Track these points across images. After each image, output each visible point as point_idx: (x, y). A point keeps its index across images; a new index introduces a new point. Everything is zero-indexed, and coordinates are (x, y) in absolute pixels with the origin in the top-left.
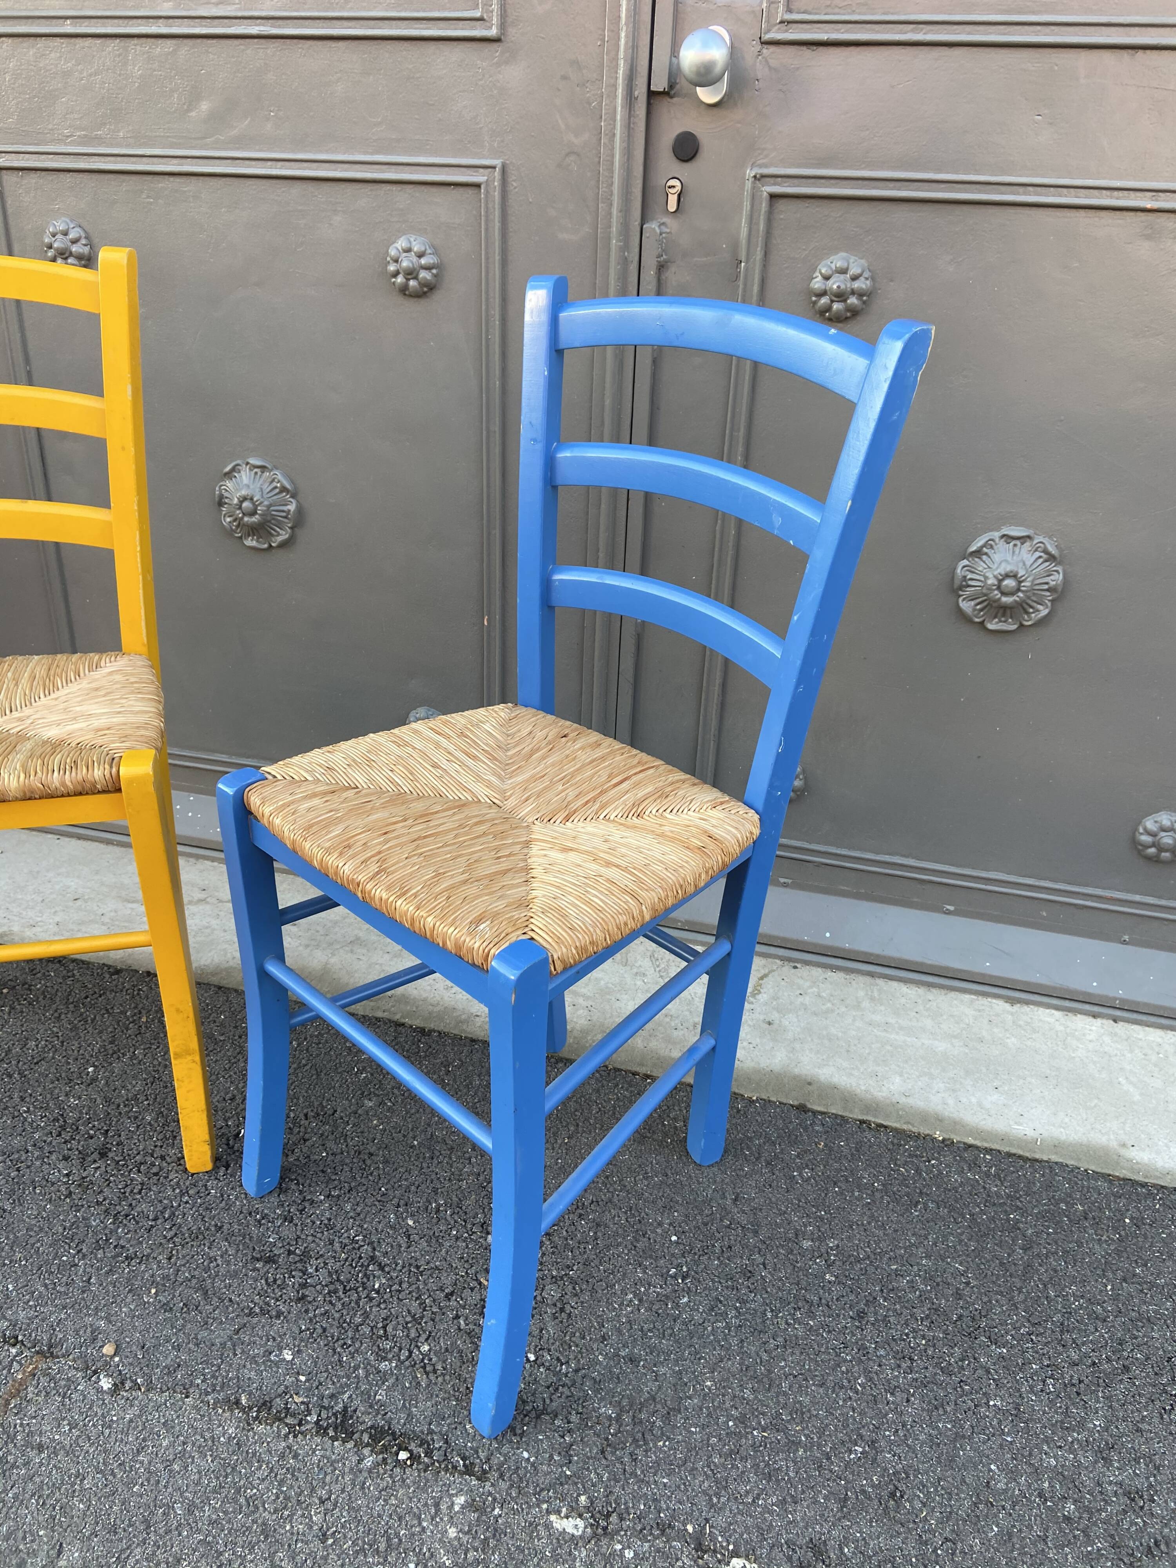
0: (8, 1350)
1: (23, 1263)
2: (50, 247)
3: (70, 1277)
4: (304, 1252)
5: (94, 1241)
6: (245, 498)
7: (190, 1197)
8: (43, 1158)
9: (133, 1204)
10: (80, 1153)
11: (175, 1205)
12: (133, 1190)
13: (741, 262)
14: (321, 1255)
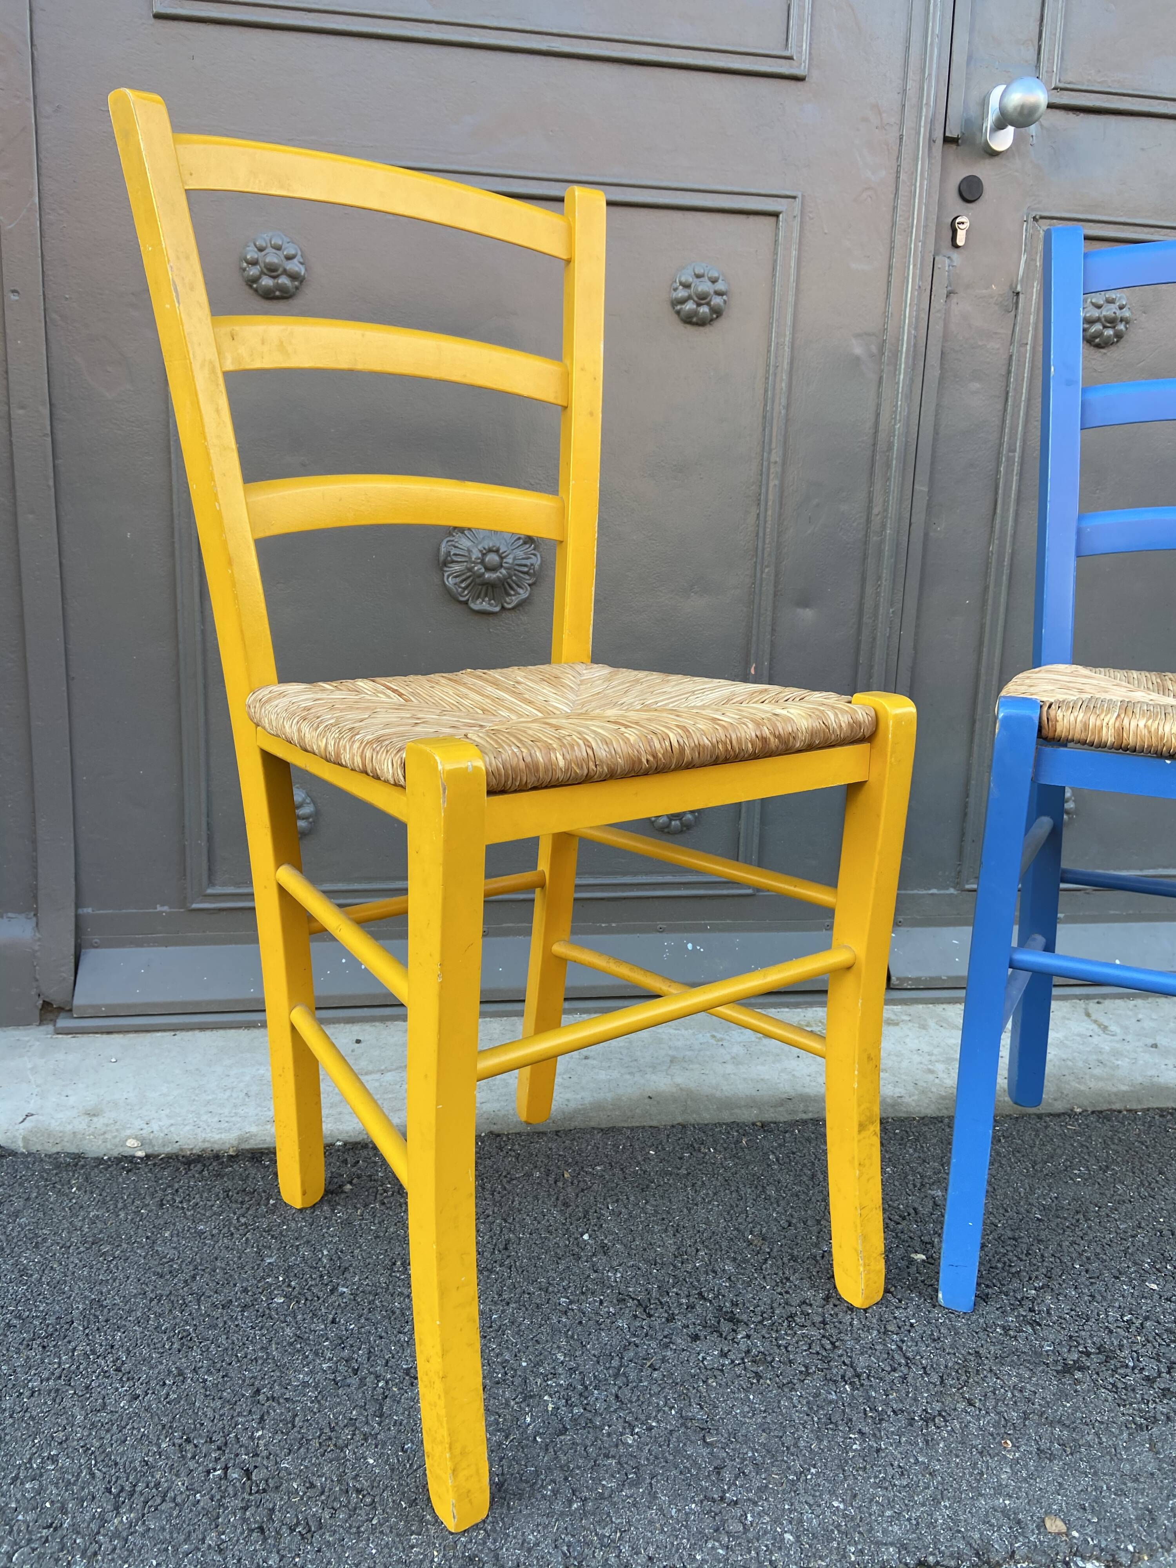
1: (813, 1470)
2: (254, 263)
3: (892, 1465)
4: (1098, 1348)
5: (862, 1415)
6: (490, 550)
7: (897, 1334)
8: (666, 1346)
9: (847, 1361)
10: (704, 1327)
11: (893, 1347)
12: (823, 1346)
13: (1018, 293)
14: (1121, 1346)
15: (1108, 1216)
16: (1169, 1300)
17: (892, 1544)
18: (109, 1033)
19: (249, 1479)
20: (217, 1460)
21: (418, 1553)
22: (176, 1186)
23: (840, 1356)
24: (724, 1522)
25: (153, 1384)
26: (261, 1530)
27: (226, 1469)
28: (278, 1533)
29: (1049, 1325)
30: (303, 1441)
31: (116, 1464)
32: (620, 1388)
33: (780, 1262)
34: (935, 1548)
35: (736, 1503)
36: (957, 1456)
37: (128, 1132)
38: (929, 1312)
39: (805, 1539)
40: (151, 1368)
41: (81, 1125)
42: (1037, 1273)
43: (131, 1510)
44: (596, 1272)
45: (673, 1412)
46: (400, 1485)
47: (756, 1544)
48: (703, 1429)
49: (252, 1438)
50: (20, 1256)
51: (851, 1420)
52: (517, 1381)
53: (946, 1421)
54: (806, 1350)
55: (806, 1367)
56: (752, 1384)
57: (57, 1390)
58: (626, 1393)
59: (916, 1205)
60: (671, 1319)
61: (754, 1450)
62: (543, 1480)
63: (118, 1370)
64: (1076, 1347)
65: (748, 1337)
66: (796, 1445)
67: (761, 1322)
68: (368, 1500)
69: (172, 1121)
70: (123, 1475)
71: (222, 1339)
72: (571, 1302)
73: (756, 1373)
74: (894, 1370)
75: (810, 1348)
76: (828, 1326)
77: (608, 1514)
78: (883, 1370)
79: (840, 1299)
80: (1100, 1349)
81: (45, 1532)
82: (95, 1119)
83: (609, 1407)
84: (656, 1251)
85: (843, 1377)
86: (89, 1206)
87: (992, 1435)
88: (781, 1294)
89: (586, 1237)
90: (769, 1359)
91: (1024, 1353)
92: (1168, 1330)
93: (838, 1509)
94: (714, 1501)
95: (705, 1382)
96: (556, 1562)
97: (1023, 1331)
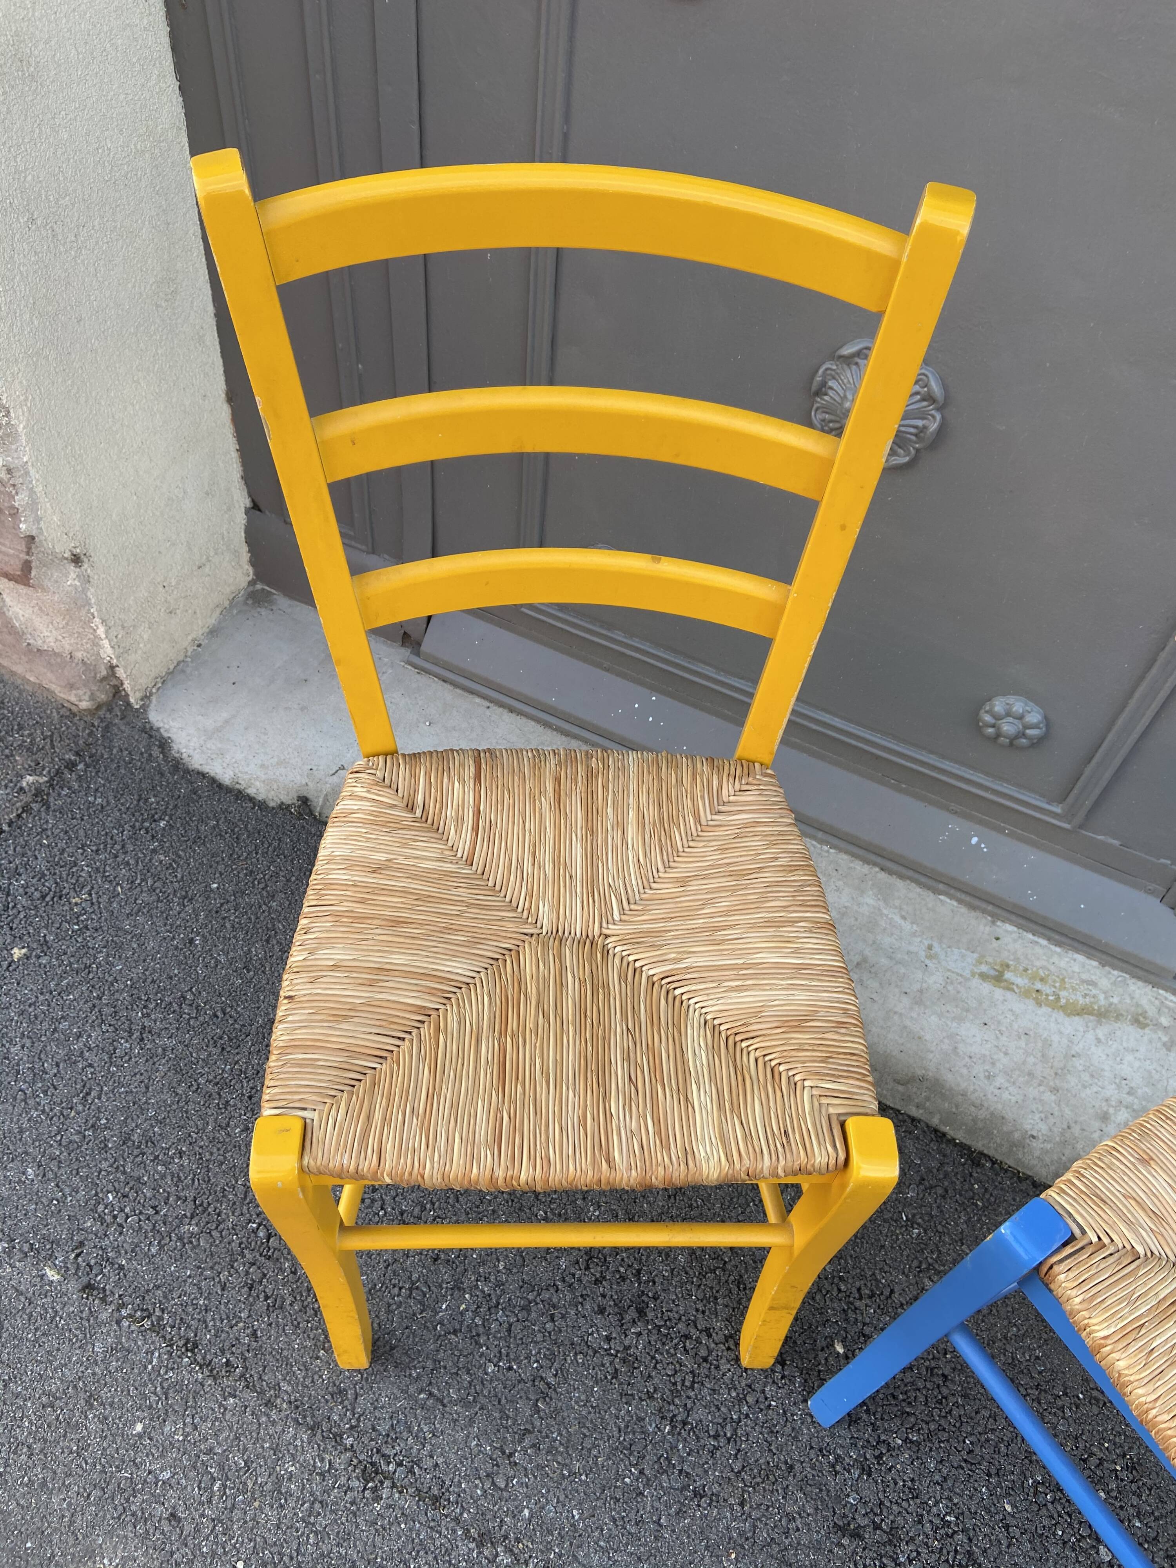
1: (583, 1477)
3: (638, 1512)
4: (891, 1529)
5: (655, 1459)
7: (749, 1407)
8: (576, 1305)
9: (689, 1406)
10: (615, 1305)
11: (734, 1417)
12: (683, 1381)
14: (912, 1539)
16: (1007, 1527)
18: (444, 681)
19: (268, 1241)
21: (317, 1366)
23: (689, 1397)
24: (497, 1473)
26: (251, 1287)
28: (257, 1296)
29: (876, 1482)
32: (518, 1321)
35: (516, 1464)
36: (689, 1538)
38: (795, 1404)
39: (534, 1521)
42: (924, 1426)
44: (584, 1199)
45: (535, 1365)
47: (503, 1503)
48: (542, 1392)
51: (644, 1457)
53: (710, 1505)
54: (668, 1376)
55: (655, 1390)
56: (606, 1378)
58: (517, 1329)
60: (597, 1282)
61: (560, 1434)
62: (419, 1362)
63: (250, 1098)
64: (875, 1514)
65: (639, 1334)
66: (590, 1450)
67: (660, 1327)
70: (207, 1193)
73: (616, 1370)
74: (716, 1437)
75: (673, 1375)
76: (704, 1364)
77: (435, 1417)
78: (707, 1431)
79: (737, 1345)
80: (893, 1529)
81: (150, 1211)
83: (499, 1332)
84: (642, 1206)
85: (674, 1416)
87: (730, 1539)
88: (697, 1310)
90: (636, 1365)
91: (829, 1491)
92: (970, 1553)
93: (573, 1517)
94: (504, 1453)
95: (576, 1354)
96: (384, 1428)
97: (849, 1472)
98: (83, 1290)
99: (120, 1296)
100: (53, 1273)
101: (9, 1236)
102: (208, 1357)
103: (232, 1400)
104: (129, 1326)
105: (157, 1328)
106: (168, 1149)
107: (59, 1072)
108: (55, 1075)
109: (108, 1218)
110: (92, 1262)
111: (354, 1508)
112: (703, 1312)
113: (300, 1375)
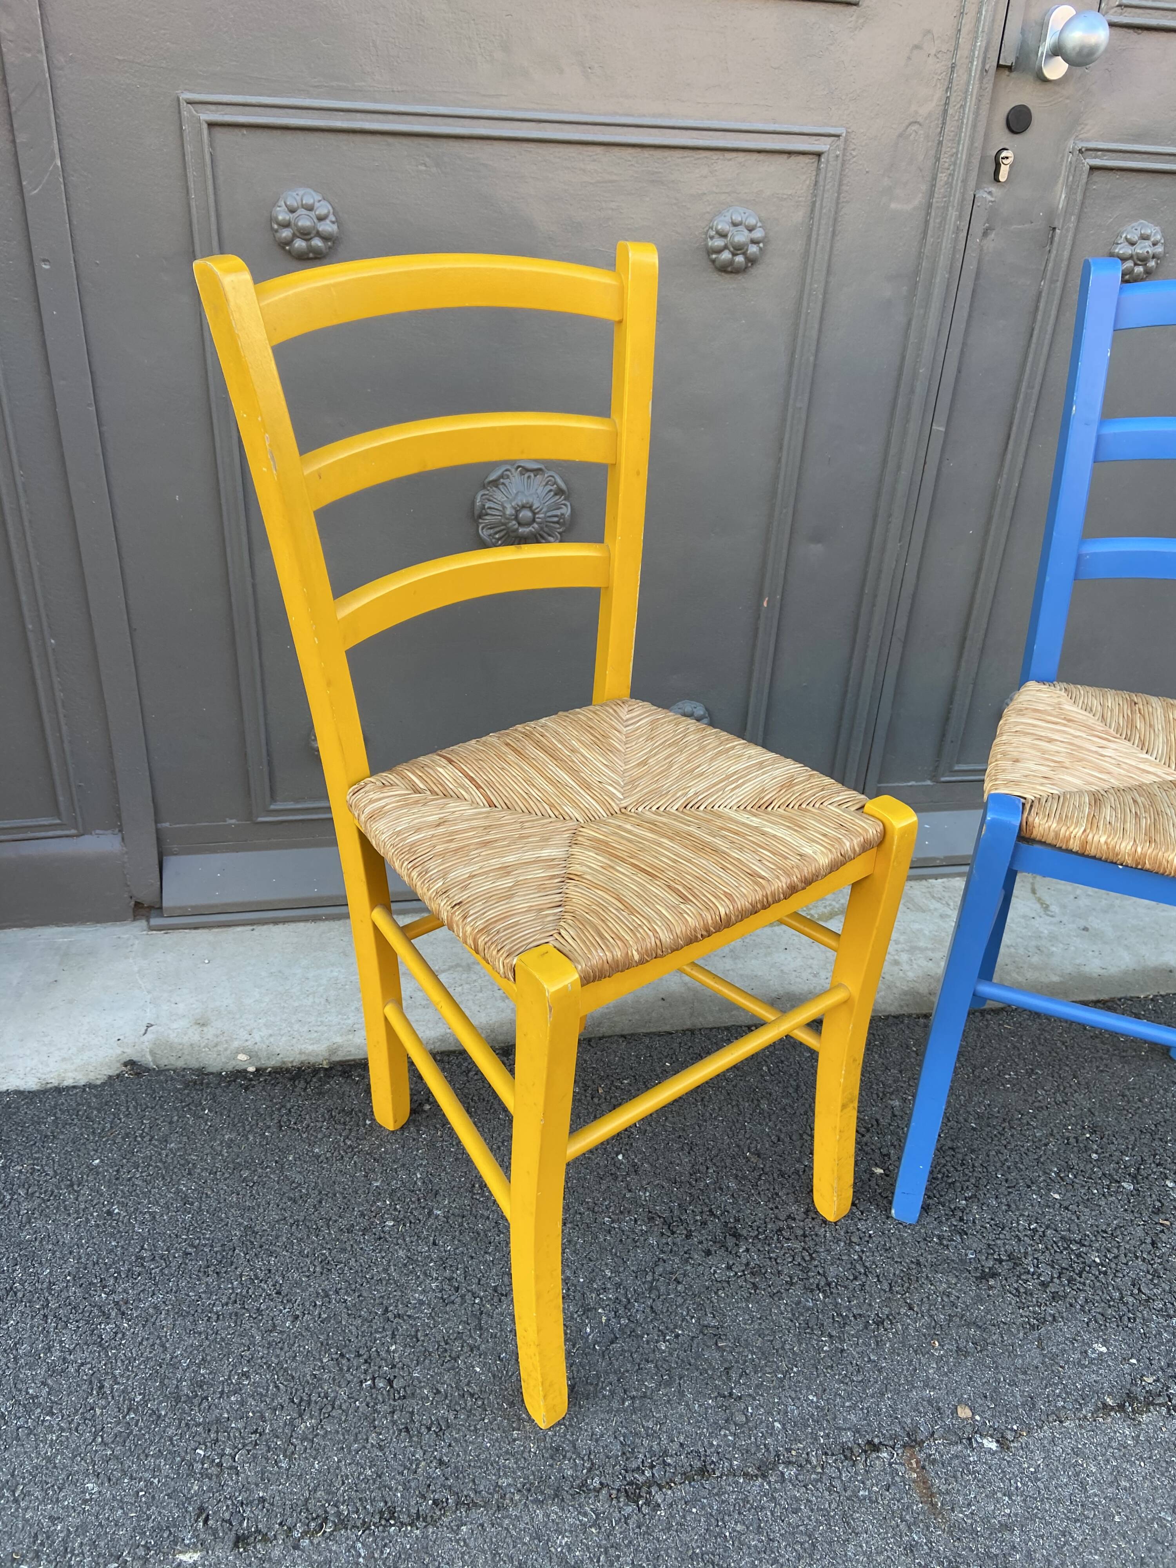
0: (878, 1457)
1: (795, 1369)
2: (286, 225)
3: (852, 1363)
4: (1009, 1256)
5: (831, 1320)
6: (523, 507)
7: (859, 1245)
8: (687, 1261)
9: (821, 1272)
10: (715, 1242)
11: (856, 1257)
12: (803, 1258)
13: (1054, 229)
14: (1026, 1253)
15: (1028, 1124)
16: (1067, 1208)
17: (849, 1429)
18: (195, 928)
19: (392, 1387)
20: (366, 1372)
21: (520, 1446)
22: (288, 1106)
23: (816, 1266)
24: (732, 1414)
25: (307, 1304)
26: (407, 1430)
27: (373, 1379)
28: (419, 1432)
29: (973, 1235)
30: (427, 1354)
31: (293, 1377)
32: (654, 1300)
33: (771, 1179)
34: (880, 1431)
35: (740, 1398)
36: (899, 1355)
37: (236, 1044)
38: (884, 1223)
39: (788, 1426)
40: (303, 1291)
41: (194, 1036)
42: (968, 1183)
43: (311, 1417)
44: (630, 1191)
45: (693, 1321)
46: (501, 1389)
47: (755, 1432)
48: (715, 1335)
49: (388, 1351)
50: (178, 1183)
51: (823, 1325)
52: (578, 1296)
53: (892, 1323)
54: (791, 1262)
55: (791, 1277)
56: (751, 1294)
57: (236, 1314)
58: (658, 1305)
59: (878, 1117)
60: (688, 1236)
61: (753, 1353)
62: (603, 1382)
63: (278, 1293)
64: (992, 1254)
65: (747, 1250)
66: (783, 1348)
67: (757, 1236)
68: (480, 1403)
69: (270, 1032)
70: (300, 1387)
71: (352, 1262)
72: (613, 1222)
73: (753, 1284)
74: (856, 1278)
75: (794, 1260)
76: (807, 1239)
77: (651, 1411)
78: (848, 1279)
79: (817, 1212)
80: (1010, 1256)
81: (254, 1437)
82: (205, 1029)
83: (647, 1317)
84: (675, 1170)
85: (818, 1285)
86: (222, 1128)
87: (924, 1336)
88: (772, 1209)
89: (620, 1157)
90: (763, 1271)
91: (953, 1261)
92: (1063, 1238)
93: (812, 1401)
94: (725, 1397)
95: (716, 1293)
96: (616, 1449)
97: (953, 1240)
98: (236, 1546)
99: (280, 1524)
100: (188, 1555)
101: (111, 1555)
102: (413, 1511)
103: (464, 1528)
104: (311, 1542)
105: (342, 1523)
106: (230, 1378)
107: (51, 1388)
108: (49, 1394)
109: (214, 1470)
110: (227, 1516)
111: (644, 1528)
112: (777, 1207)
113: (511, 1463)
